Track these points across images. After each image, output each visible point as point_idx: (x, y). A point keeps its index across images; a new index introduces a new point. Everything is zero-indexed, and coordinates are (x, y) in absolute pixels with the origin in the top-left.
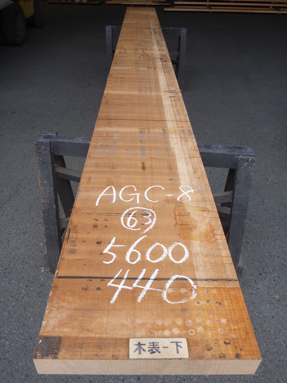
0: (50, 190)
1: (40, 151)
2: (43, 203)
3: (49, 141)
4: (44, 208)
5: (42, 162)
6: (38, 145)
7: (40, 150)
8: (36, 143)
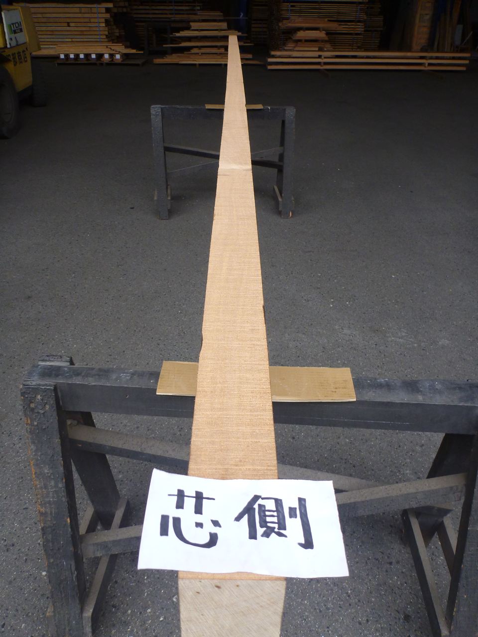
0: (56, 486)
1: (32, 405)
2: (41, 514)
3: (52, 383)
4: (44, 523)
5: (38, 429)
6: (28, 393)
7: (33, 402)
8: (24, 390)
